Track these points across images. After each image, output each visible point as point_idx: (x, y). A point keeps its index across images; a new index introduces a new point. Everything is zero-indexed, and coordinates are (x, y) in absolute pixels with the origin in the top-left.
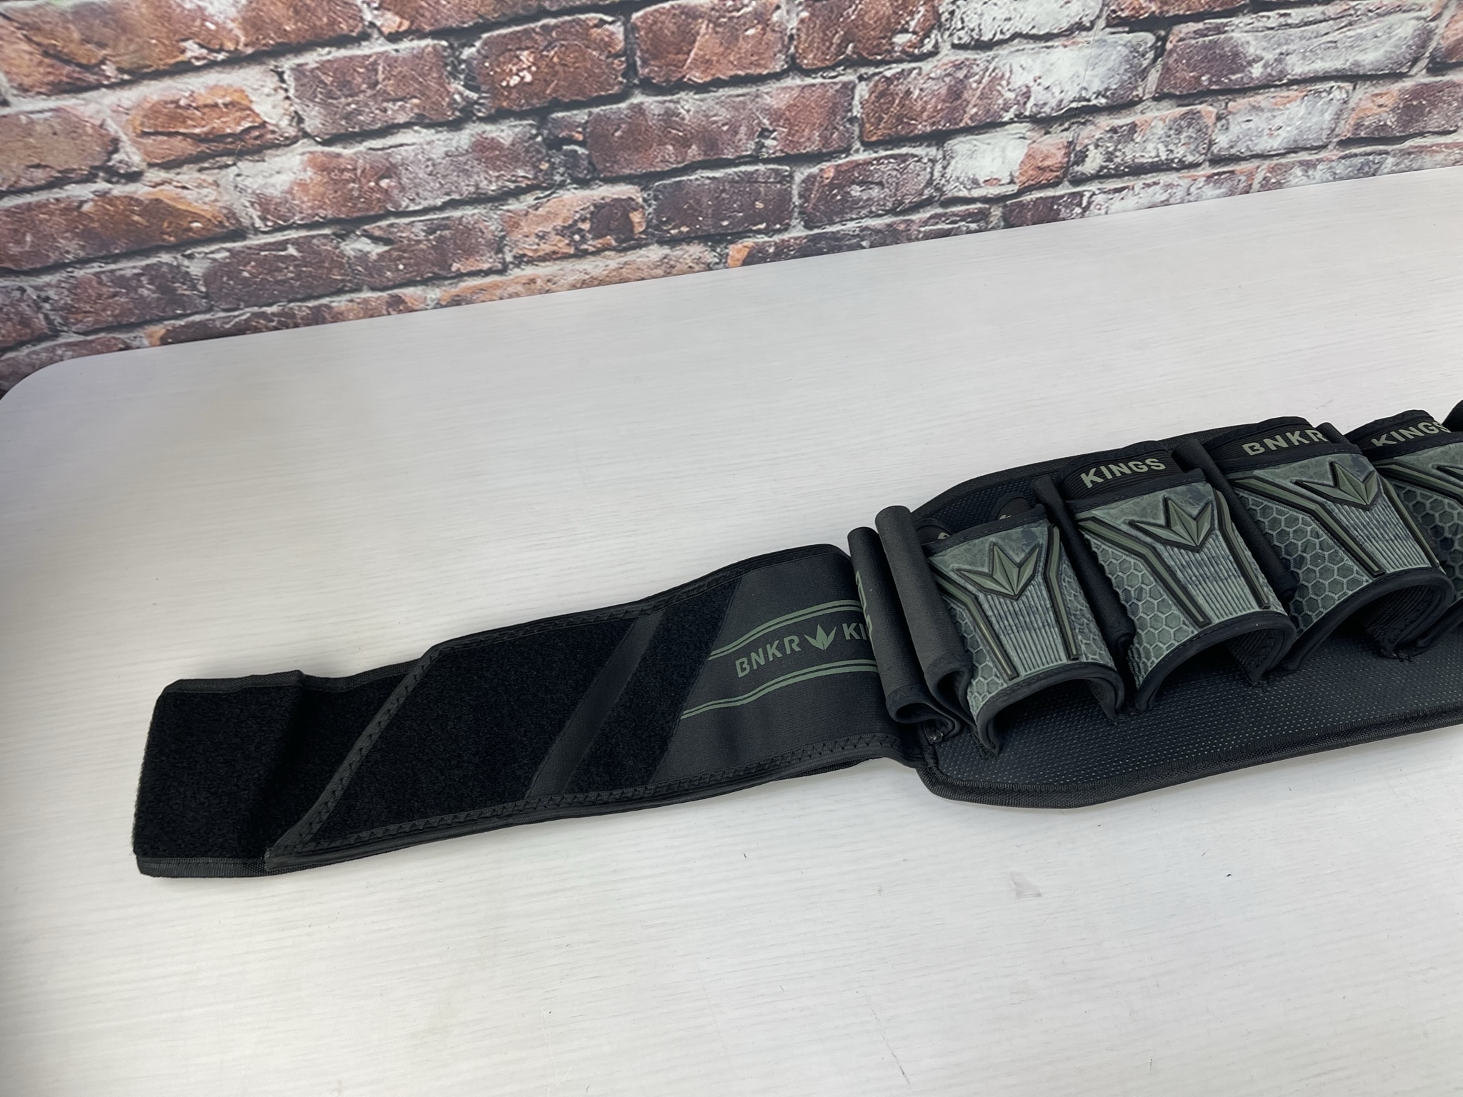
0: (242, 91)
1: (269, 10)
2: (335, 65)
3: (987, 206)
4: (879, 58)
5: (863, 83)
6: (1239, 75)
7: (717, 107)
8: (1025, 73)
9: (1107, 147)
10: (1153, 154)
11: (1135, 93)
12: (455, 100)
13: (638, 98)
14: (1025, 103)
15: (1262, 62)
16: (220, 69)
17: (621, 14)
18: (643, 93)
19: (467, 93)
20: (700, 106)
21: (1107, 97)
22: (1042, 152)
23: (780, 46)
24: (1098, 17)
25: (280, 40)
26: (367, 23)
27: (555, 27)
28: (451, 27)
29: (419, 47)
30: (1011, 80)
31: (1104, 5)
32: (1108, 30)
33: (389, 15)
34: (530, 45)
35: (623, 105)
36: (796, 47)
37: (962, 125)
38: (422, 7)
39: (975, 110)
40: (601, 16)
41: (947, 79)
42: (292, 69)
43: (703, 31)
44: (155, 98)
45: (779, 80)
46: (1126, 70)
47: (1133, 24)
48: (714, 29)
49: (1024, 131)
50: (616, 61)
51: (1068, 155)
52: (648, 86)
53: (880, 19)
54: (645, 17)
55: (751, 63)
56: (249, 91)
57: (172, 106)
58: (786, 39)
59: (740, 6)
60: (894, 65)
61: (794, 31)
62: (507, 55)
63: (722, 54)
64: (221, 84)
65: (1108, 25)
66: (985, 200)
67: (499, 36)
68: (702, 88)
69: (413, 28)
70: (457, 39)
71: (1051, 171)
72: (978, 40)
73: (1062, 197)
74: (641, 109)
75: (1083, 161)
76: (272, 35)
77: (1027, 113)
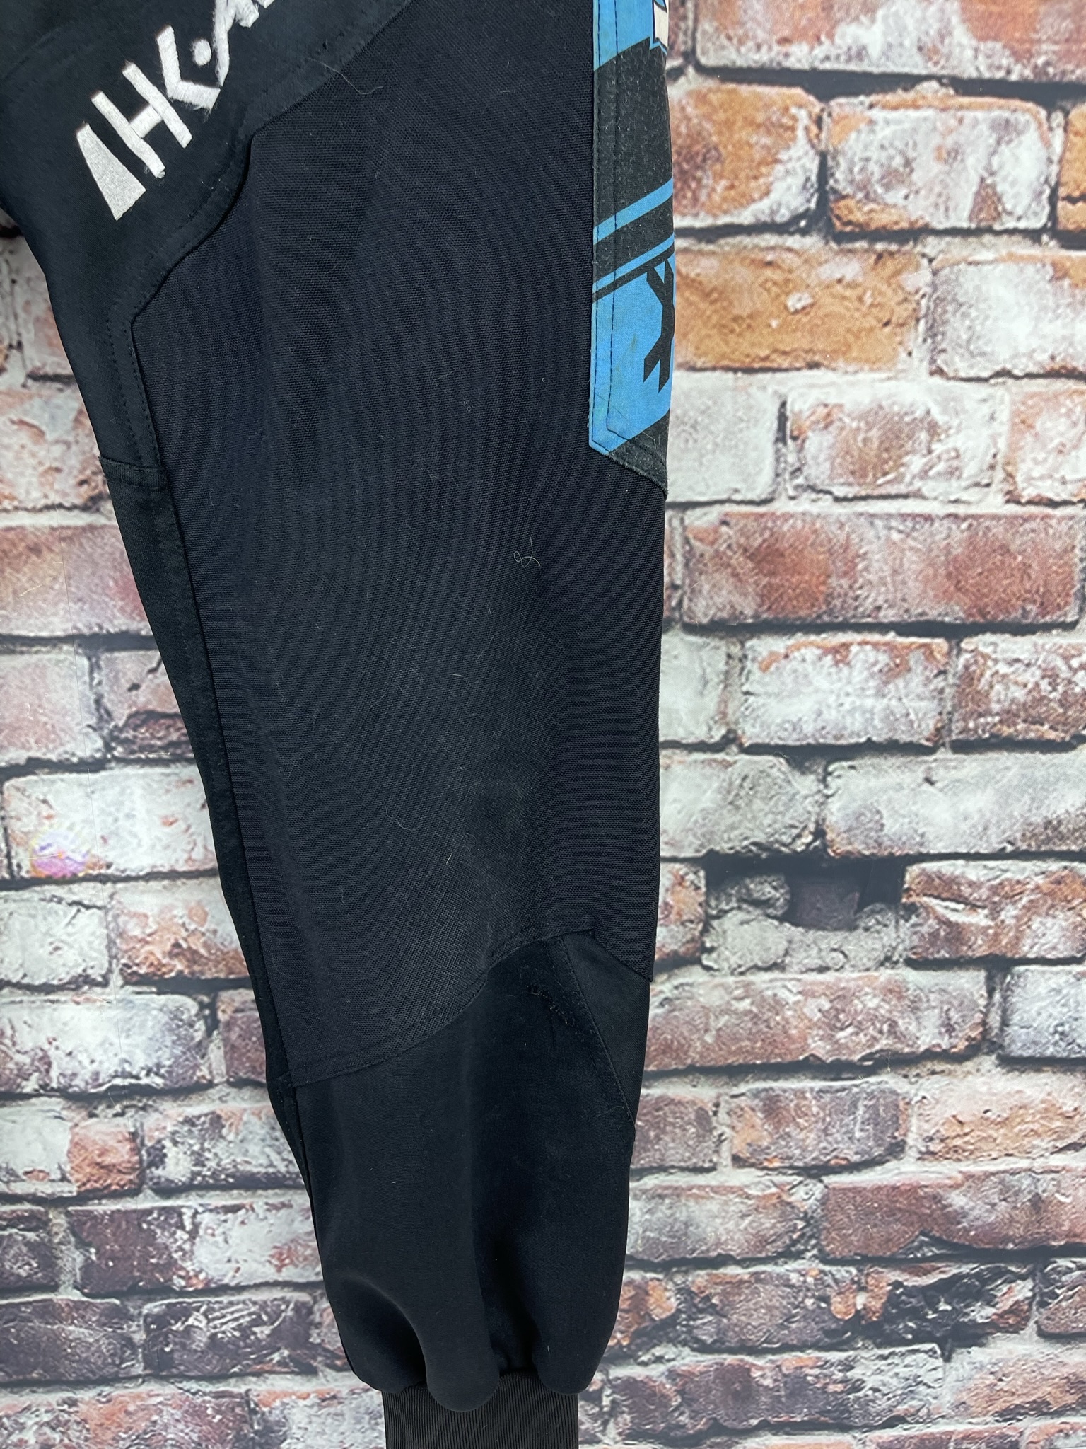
3: (42, 1209)
8: (34, 1032)
9: (191, 1146)
10: (264, 1161)
11: (199, 1074)
14: (47, 1071)
21: (163, 1076)
22: (95, 1143)
24: (110, 971)
30: (18, 1038)
31: (112, 957)
32: (130, 988)
46: (174, 1042)
47: (159, 983)
49: (58, 1108)
51: (136, 1151)
65: (127, 983)
66: (34, 1199)
71: (120, 1171)
73: (150, 1212)
75: (162, 1162)
77: (54, 1085)
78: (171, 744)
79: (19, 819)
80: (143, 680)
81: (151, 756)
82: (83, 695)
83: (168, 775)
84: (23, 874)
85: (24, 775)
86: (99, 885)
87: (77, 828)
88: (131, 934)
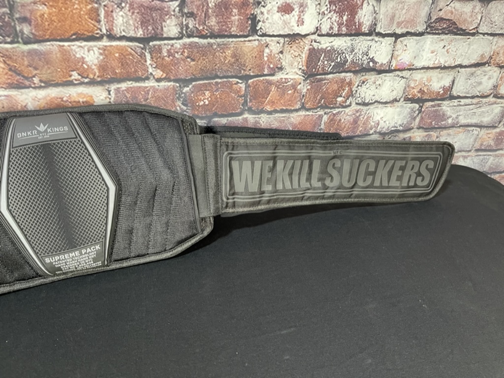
0: (92, 97)
1: (111, 63)
2: (133, 90)
4: (332, 106)
5: (326, 115)
6: (444, 122)
7: (274, 121)
8: (378, 116)
11: (411, 126)
12: (177, 109)
13: (246, 115)
14: (377, 127)
15: (451, 118)
16: (84, 86)
17: (245, 80)
18: (248, 113)
19: (182, 106)
20: (268, 120)
21: (403, 127)
23: (299, 99)
24: (402, 97)
25: (113, 76)
26: (149, 73)
27: (220, 83)
28: (182, 78)
29: (167, 85)
30: (374, 118)
31: (404, 93)
32: (404, 102)
33: (159, 71)
34: (210, 89)
35: (240, 118)
36: (305, 100)
37: (357, 134)
38: (172, 69)
39: (361, 129)
40: (237, 80)
41: (353, 116)
42: (115, 89)
43: (273, 90)
44: (53, 95)
45: (297, 112)
46: (409, 117)
47: (412, 100)
48: (277, 89)
49: (376, 138)
50: (240, 99)
52: (250, 111)
53: (333, 91)
54: (253, 82)
55: (288, 104)
56: (94, 96)
57: (60, 100)
58: (302, 96)
59: (287, 81)
60: (336, 109)
61: (305, 93)
62: (200, 92)
63: (279, 99)
64: (83, 92)
65: (405, 100)
67: (199, 84)
68: (270, 113)
69: (167, 77)
70: (183, 83)
72: (364, 102)
74: (246, 120)
76: (110, 73)
77: (378, 131)
78: (444, 28)
79: (397, 51)
80: (443, 8)
81: (437, 32)
82: (427, 12)
83: (438, 38)
84: (392, 68)
85: (404, 37)
86: (409, 72)
87: (410, 54)
88: (411, 86)
